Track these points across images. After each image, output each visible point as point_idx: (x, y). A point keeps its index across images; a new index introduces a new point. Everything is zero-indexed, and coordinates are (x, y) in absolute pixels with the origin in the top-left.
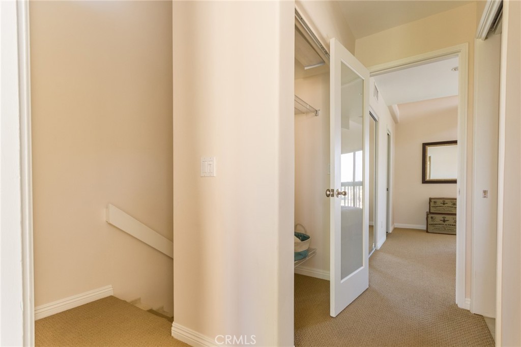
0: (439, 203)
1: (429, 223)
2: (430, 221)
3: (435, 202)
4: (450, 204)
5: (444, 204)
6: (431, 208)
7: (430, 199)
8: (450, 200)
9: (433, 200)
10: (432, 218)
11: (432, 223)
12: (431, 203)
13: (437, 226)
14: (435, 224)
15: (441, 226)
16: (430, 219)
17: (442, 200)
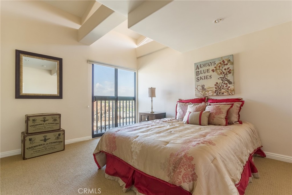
0: (39, 120)
1: (26, 147)
2: (28, 144)
3: (34, 120)
4: (51, 121)
5: (44, 121)
6: (29, 127)
7: (28, 118)
8: (51, 116)
9: (31, 119)
10: (30, 140)
11: (31, 146)
12: (29, 122)
13: (37, 148)
14: (35, 147)
15: (41, 147)
16: (27, 142)
17: (41, 118)
